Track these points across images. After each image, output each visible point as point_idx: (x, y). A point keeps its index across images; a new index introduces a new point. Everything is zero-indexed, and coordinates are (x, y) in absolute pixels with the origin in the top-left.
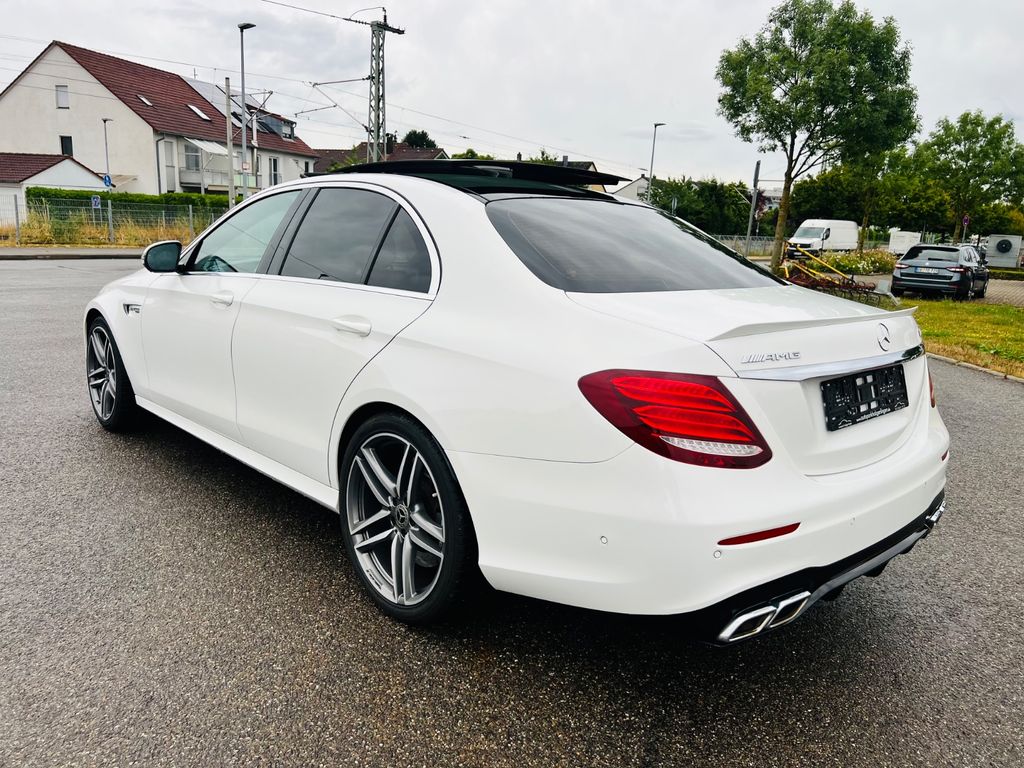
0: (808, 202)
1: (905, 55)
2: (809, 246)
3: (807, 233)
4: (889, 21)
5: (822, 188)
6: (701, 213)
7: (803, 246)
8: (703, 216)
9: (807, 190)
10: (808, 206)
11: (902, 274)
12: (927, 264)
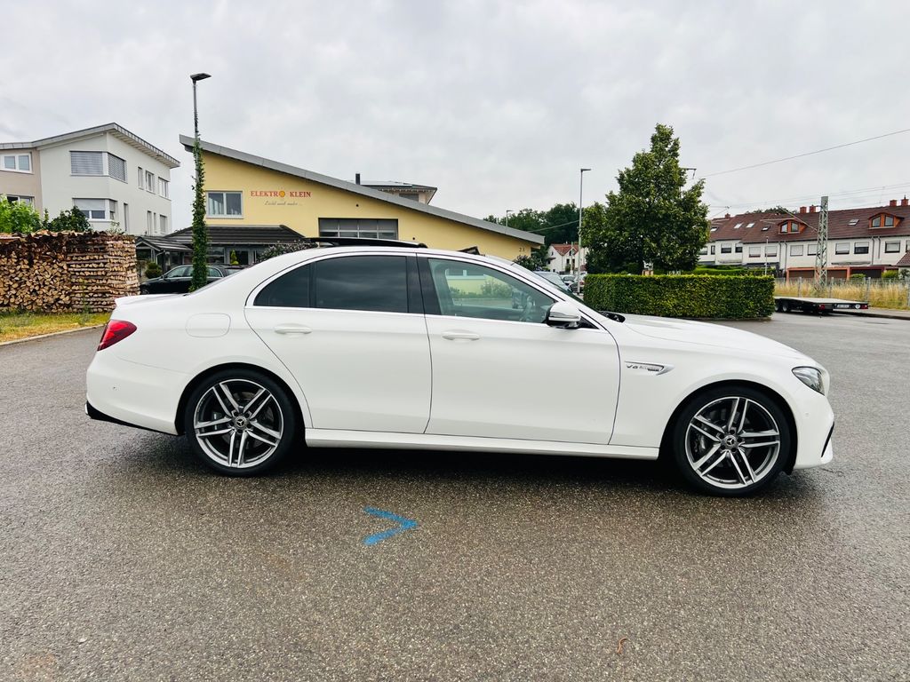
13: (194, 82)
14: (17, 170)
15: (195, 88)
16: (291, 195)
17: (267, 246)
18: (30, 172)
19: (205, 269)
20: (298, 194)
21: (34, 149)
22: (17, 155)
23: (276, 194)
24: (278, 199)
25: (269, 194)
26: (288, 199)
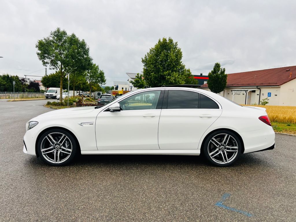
0: (48, 83)
1: (88, 49)
2: (52, 95)
3: (50, 91)
4: (83, 40)
5: (52, 79)
6: (5, 85)
7: (50, 95)
8: (6, 86)
9: (47, 79)
10: (48, 84)
11: (101, 102)
12: (106, 99)
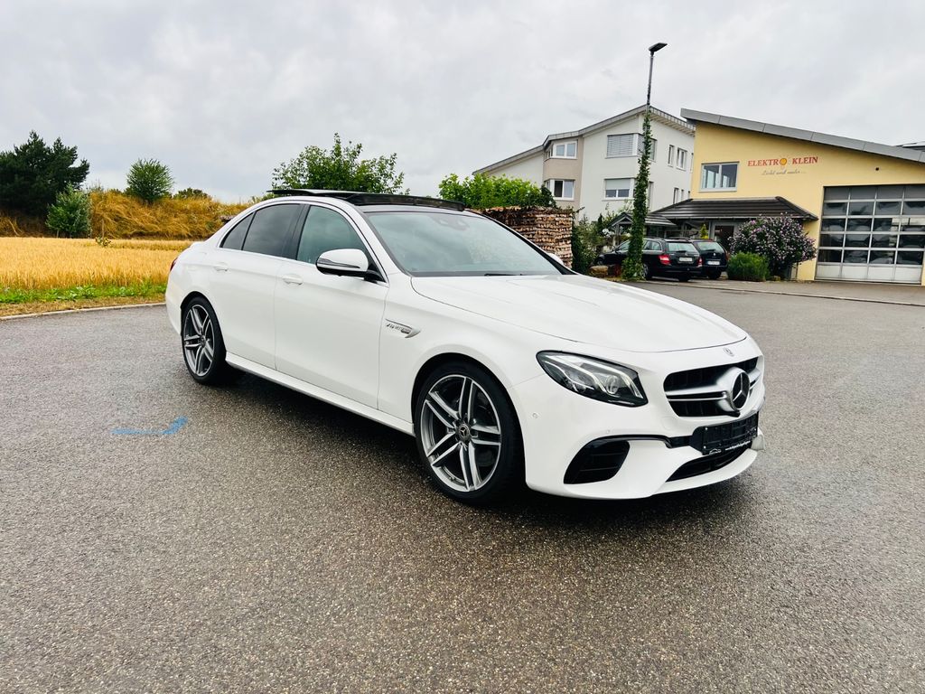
13: (652, 54)
14: (565, 157)
15: (652, 59)
16: (794, 161)
17: (748, 220)
18: (575, 158)
19: (641, 242)
20: (802, 160)
21: (580, 137)
22: (566, 144)
23: (776, 162)
24: (778, 168)
25: (768, 163)
26: (790, 167)
